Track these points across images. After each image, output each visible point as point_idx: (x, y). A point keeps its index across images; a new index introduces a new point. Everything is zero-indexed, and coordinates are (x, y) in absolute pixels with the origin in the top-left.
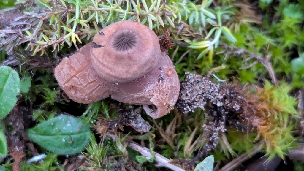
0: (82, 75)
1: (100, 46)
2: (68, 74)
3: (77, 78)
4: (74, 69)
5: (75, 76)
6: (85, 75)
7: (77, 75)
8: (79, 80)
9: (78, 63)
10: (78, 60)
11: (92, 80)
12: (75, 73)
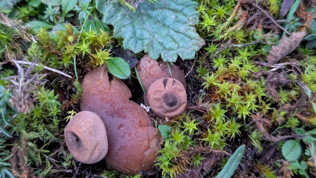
0: (148, 76)
1: (165, 86)
2: (147, 67)
3: (146, 73)
4: (150, 70)
5: (146, 71)
6: (148, 77)
7: (147, 73)
8: (144, 75)
9: (154, 72)
10: (156, 71)
11: (147, 82)
12: (148, 71)
